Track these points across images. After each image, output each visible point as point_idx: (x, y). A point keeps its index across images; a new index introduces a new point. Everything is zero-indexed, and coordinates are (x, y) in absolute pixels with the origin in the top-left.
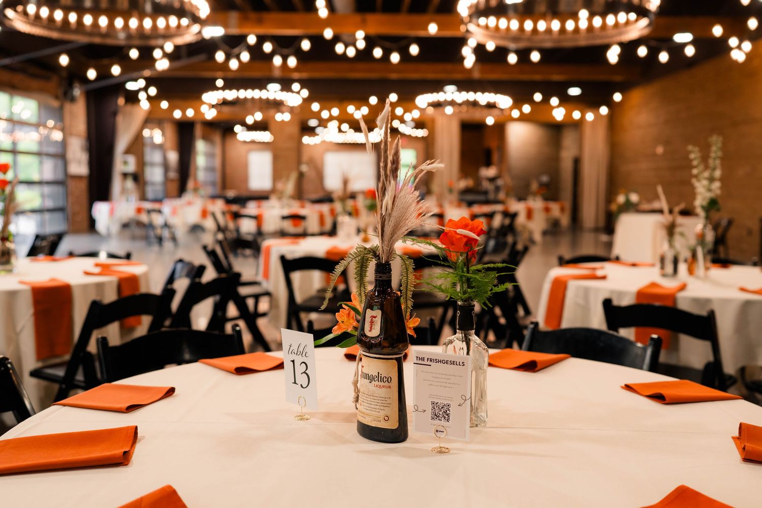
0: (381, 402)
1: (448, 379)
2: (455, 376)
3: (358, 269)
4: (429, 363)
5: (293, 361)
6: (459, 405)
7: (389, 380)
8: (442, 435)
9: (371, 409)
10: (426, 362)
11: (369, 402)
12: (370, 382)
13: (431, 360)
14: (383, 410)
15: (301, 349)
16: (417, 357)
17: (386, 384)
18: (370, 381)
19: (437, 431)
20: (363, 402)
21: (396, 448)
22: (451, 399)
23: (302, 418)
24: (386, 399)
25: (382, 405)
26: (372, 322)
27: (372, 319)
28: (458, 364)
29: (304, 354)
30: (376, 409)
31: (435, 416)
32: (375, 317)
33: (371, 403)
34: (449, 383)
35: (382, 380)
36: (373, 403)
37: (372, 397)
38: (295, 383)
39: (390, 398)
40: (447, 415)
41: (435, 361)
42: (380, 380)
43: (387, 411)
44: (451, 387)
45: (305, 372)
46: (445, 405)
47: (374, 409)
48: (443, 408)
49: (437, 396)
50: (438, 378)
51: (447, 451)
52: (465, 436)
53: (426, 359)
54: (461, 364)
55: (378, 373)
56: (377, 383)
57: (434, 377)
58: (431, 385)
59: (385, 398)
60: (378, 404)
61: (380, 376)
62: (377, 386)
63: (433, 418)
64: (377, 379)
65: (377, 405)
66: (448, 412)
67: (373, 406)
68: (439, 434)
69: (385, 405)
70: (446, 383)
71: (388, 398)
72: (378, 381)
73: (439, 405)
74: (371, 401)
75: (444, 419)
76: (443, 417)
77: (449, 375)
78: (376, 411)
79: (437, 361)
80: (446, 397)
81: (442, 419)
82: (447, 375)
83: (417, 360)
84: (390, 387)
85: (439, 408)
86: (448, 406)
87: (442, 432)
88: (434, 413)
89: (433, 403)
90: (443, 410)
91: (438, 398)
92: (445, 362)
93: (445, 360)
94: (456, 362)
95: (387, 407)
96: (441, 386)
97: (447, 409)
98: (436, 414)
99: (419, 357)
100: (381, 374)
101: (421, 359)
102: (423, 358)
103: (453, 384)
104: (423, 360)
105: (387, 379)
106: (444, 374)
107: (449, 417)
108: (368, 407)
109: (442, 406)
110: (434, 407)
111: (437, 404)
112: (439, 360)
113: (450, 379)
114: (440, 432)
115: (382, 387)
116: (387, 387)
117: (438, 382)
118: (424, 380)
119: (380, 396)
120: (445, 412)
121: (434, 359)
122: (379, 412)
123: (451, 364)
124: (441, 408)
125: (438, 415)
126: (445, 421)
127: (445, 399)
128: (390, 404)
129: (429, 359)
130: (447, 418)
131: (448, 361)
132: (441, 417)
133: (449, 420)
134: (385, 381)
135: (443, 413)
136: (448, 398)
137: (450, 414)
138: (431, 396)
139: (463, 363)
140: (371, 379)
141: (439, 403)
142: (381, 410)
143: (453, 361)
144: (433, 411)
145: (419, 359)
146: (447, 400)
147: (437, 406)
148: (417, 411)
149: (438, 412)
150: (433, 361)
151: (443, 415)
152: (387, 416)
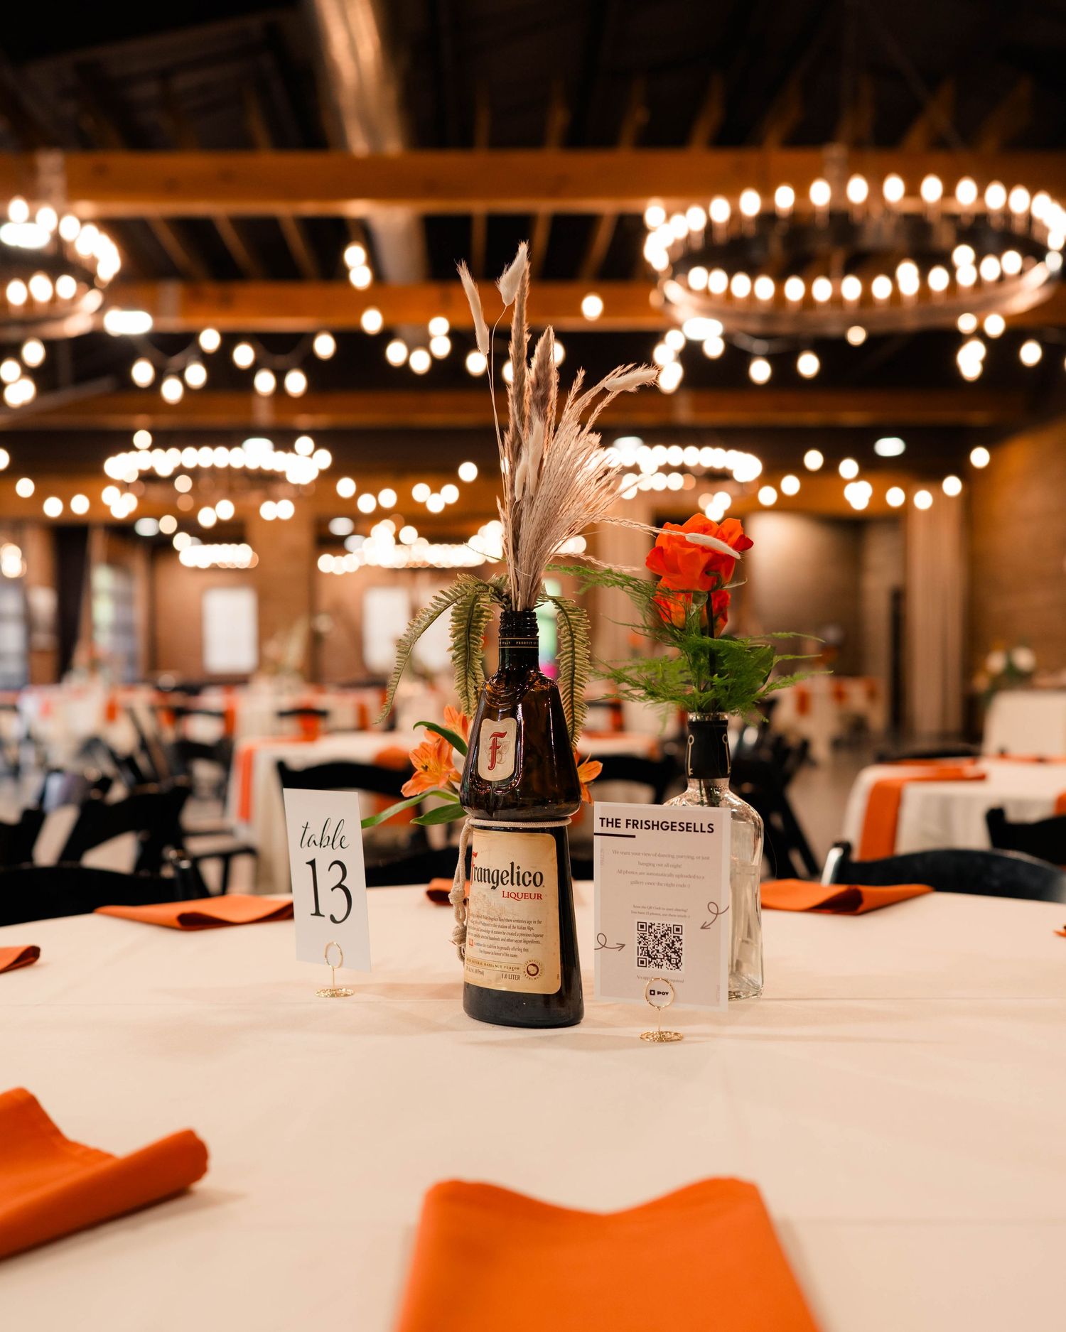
0: (519, 931)
1: (675, 866)
2: (693, 858)
3: (459, 636)
4: (630, 831)
5: (312, 863)
6: (702, 928)
7: (537, 879)
8: (664, 1002)
9: (497, 951)
10: (623, 830)
11: (492, 935)
12: (494, 888)
14: (526, 950)
15: (330, 832)
16: (602, 819)
17: (531, 889)
18: (492, 884)
19: (652, 993)
20: (477, 936)
21: (556, 1036)
22: (683, 913)
23: (335, 993)
24: (532, 925)
25: (522, 938)
26: (495, 748)
27: (495, 742)
28: (698, 828)
29: (337, 843)
30: (508, 948)
31: (648, 957)
32: (502, 735)
33: (496, 936)
34: (678, 876)
35: (520, 880)
36: (501, 936)
37: (498, 922)
38: (317, 913)
39: (540, 922)
40: (675, 952)
41: (644, 825)
42: (515, 881)
43: (535, 953)
44: (684, 886)
45: (339, 886)
46: (669, 929)
47: (503, 951)
48: (664, 936)
49: (651, 908)
50: (653, 865)
51: (676, 1037)
52: (718, 1000)
53: (623, 823)
54: (705, 828)
55: (512, 864)
56: (509, 888)
57: (643, 864)
58: (636, 882)
59: (528, 922)
60: (512, 937)
61: (516, 870)
62: (509, 895)
63: (642, 962)
64: (509, 878)
65: (509, 940)
66: (677, 945)
67: (501, 944)
68: (656, 999)
69: (529, 939)
70: (671, 875)
71: (535, 922)
72: (513, 884)
73: (655, 930)
74: (496, 933)
75: (669, 963)
76: (666, 958)
77: (678, 857)
78: (507, 955)
79: (650, 824)
80: (670, 910)
81: (664, 963)
82: (673, 857)
83: (602, 825)
84: (539, 896)
85: (656, 937)
86: (678, 930)
87: (663, 993)
88: (645, 949)
89: (642, 927)
90: (666, 941)
91: (653, 914)
92: (668, 827)
93: (667, 823)
94: (695, 824)
95: (532, 942)
96: (659, 884)
97: (674, 937)
98: (648, 951)
99: (608, 819)
100: (518, 868)
101: (612, 823)
102: (616, 820)
103: (687, 877)
104: (618, 825)
105: (531, 878)
106: (665, 856)
107: (680, 957)
108: (490, 947)
109: (663, 931)
110: (643, 934)
111: (650, 927)
112: (653, 822)
113: (680, 866)
114: (659, 993)
115: (520, 896)
116: (533, 897)
117: (652, 874)
118: (620, 872)
119: (516, 918)
120: (671, 945)
121: (642, 821)
122: (515, 956)
123: (681, 829)
124: (662, 936)
125: (654, 954)
126: (671, 967)
127: (670, 915)
128: (542, 936)
129: (631, 822)
130: (676, 959)
131: (675, 823)
132: (662, 957)
133: (679, 965)
134: (527, 883)
135: (665, 948)
136: (677, 910)
137: (682, 949)
138: (637, 910)
139: (711, 826)
140: (495, 881)
141: (656, 925)
142: (520, 950)
143: (687, 824)
144: (642, 945)
145: (608, 822)
146: (675, 916)
147: (650, 933)
148: (604, 946)
149: (654, 947)
150: (639, 826)
151: (666, 953)
152: (534, 965)
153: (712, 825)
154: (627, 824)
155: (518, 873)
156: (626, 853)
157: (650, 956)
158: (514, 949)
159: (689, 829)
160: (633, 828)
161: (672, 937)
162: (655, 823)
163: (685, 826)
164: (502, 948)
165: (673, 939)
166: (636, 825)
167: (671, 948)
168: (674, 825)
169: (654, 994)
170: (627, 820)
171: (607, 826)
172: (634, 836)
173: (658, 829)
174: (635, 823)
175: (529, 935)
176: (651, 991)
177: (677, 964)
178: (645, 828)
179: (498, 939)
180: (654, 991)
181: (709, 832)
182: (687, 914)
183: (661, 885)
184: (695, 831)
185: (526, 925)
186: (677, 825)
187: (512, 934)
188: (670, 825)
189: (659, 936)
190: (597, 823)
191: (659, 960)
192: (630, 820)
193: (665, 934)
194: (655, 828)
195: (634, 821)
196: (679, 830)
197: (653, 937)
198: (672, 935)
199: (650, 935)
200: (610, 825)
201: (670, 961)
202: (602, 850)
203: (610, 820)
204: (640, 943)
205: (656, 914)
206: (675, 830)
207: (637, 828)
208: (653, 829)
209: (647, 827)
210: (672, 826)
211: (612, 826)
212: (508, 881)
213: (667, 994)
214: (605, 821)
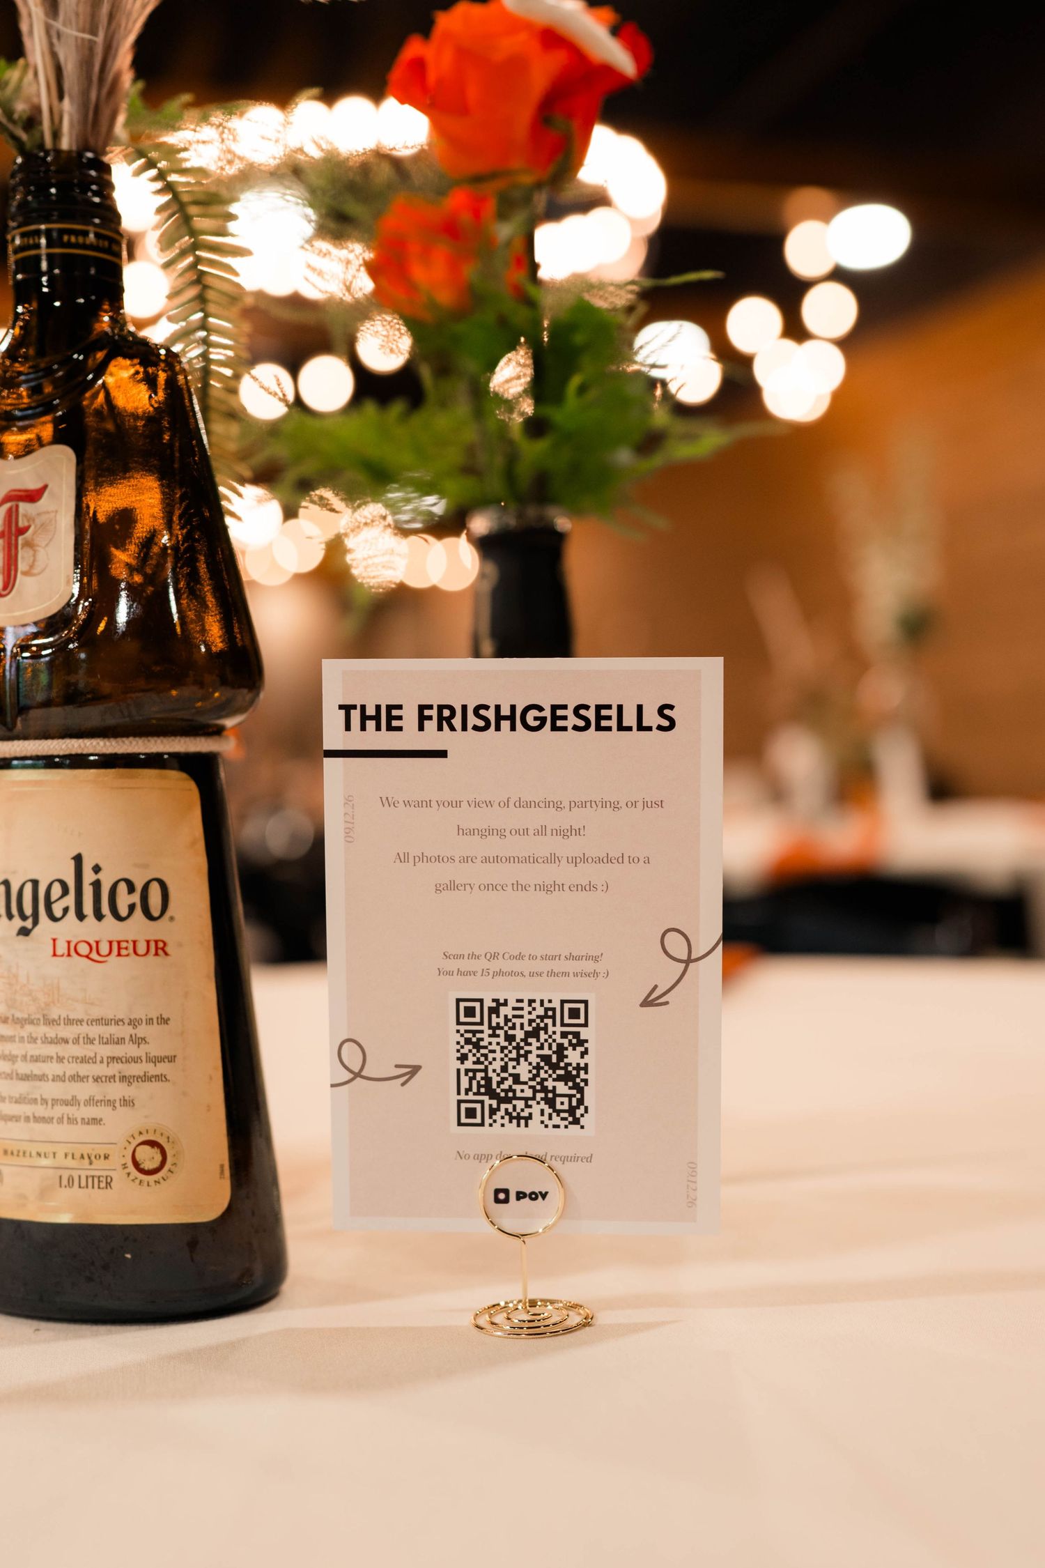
0: (106, 1051)
1: (565, 833)
2: (615, 806)
4: (431, 738)
6: (646, 1003)
7: (153, 899)
8: (536, 1217)
9: (40, 1110)
10: (409, 738)
11: (23, 1068)
12: (24, 932)
13: (445, 717)
14: (127, 1102)
16: (347, 709)
17: (138, 927)
18: (18, 923)
19: (501, 1196)
21: (233, 1346)
22: (589, 966)
25: (114, 1069)
26: (12, 534)
27: (11, 515)
28: (630, 719)
30: (73, 1102)
31: (487, 1096)
32: (33, 496)
33: (37, 1069)
34: (574, 861)
35: (103, 904)
36: (52, 1069)
37: (42, 1030)
39: (164, 1021)
40: (566, 1078)
41: (472, 720)
42: (88, 908)
43: (154, 1109)
44: (591, 887)
46: (549, 1013)
47: (60, 1110)
48: (535, 1033)
49: (495, 956)
50: (501, 834)
51: (575, 1319)
52: (692, 1203)
53: (410, 717)
54: (651, 718)
55: (78, 859)
56: (70, 928)
57: (472, 832)
58: (452, 886)
59: (134, 1023)
60: (84, 1069)
61: (89, 877)
62: (72, 949)
63: (471, 1113)
64: (70, 900)
65: (77, 1078)
66: (573, 1057)
67: (51, 1090)
68: (514, 1215)
69: (135, 1070)
70: (553, 859)
71: (150, 1021)
72: (81, 916)
73: (507, 1020)
74: (36, 1059)
75: (548, 1110)
76: (539, 1096)
77: (573, 805)
78: (72, 1121)
79: (490, 715)
80: (553, 958)
81: (536, 1110)
82: (558, 806)
83: (348, 728)
84: (159, 948)
85: (510, 1038)
86: (574, 1013)
87: (534, 1196)
88: (479, 1075)
89: (470, 1012)
90: (541, 1048)
91: (500, 973)
92: (543, 720)
93: (540, 709)
94: (620, 708)
95: (146, 1078)
96: (520, 887)
97: (564, 1035)
98: (488, 1080)
99: (363, 708)
100: (97, 869)
101: (377, 718)
102: (390, 708)
103: (600, 860)
104: (395, 723)
105: (136, 898)
106: (537, 805)
107: (581, 1091)
108: (19, 1100)
109: (531, 1021)
110: (474, 1033)
111: (494, 1011)
112: (498, 708)
113: (578, 832)
114: (520, 1196)
115: (104, 949)
116: (142, 948)
117: (497, 859)
118: (403, 858)
119: (96, 1013)
120: (554, 1059)
121: (464, 708)
122: (96, 1121)
123: (581, 723)
124: (528, 1034)
125: (505, 1086)
126: (556, 1120)
127: (552, 973)
128: (172, 1059)
129: (434, 713)
130: (570, 1097)
131: (565, 707)
132: (529, 1093)
133: (578, 1113)
134: (123, 911)
135: (538, 1067)
136: (571, 957)
137: (586, 1068)
138: (452, 965)
139: (667, 712)
140: (28, 910)
141: (512, 1003)
142: (110, 1103)
143: (599, 708)
144: (469, 1064)
145: (364, 718)
146: (566, 974)
147: (494, 1029)
148: (357, 1075)
149: (504, 1069)
150: (457, 721)
151: (541, 1083)
152: (152, 1144)
153: (671, 707)
154: (422, 719)
155: (97, 885)
156: (419, 804)
157: (492, 1094)
158: (91, 1101)
159: (604, 723)
160: (440, 728)
161: (557, 1037)
162: (505, 711)
163: (591, 714)
164: (55, 1102)
165: (559, 1040)
166: (449, 720)
167: (554, 1067)
168: (559, 713)
169: (506, 1201)
170: (422, 708)
171: (363, 728)
172: (442, 754)
173: (513, 728)
174: (446, 713)
175: (136, 1060)
176: (497, 1191)
177: (572, 1111)
178: (476, 728)
179: (42, 1078)
180: (506, 1192)
181: (660, 728)
182: (600, 967)
183: (524, 888)
184: (621, 728)
185: (125, 1031)
186: (569, 712)
187: (84, 1060)
188: (547, 713)
189: (519, 1035)
190: (332, 721)
191: (520, 1104)
192: (430, 707)
193: (538, 1029)
194: (505, 725)
195: (441, 708)
196: (576, 728)
197: (501, 1040)
198: (559, 1029)
199: (494, 1035)
200: (371, 724)
201: (551, 1103)
202: (348, 800)
203: (371, 711)
204: (463, 1058)
205: (511, 974)
206: (564, 729)
207: (452, 728)
208: (498, 728)
209: (481, 723)
210: (555, 718)
211: (378, 728)
212: (66, 910)
213: (544, 1196)
214: (355, 715)
